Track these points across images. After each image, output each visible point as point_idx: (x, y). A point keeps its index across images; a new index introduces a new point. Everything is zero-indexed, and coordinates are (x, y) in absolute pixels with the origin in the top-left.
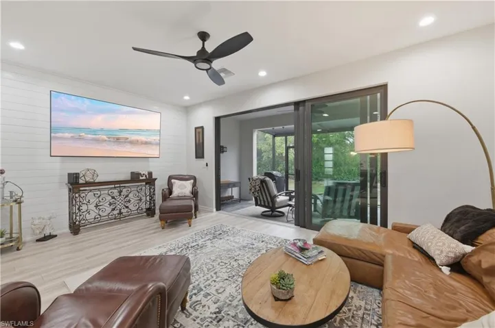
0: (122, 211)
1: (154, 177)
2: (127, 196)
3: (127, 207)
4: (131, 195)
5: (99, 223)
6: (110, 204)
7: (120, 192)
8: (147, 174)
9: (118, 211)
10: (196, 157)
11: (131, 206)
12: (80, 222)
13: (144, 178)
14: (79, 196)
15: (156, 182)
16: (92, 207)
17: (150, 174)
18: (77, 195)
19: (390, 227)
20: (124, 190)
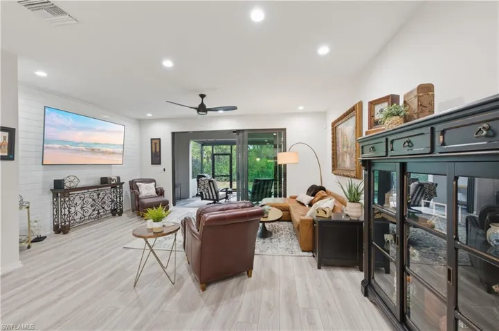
0: (100, 211)
1: (121, 181)
2: (103, 198)
3: (103, 208)
4: (106, 198)
5: (83, 222)
6: (92, 206)
7: (98, 195)
8: (116, 179)
9: (97, 212)
10: (152, 164)
11: (106, 208)
12: (70, 222)
13: (114, 182)
14: (69, 199)
15: (123, 185)
16: (78, 208)
17: (119, 178)
18: (67, 199)
19: (288, 196)
20: (101, 193)
